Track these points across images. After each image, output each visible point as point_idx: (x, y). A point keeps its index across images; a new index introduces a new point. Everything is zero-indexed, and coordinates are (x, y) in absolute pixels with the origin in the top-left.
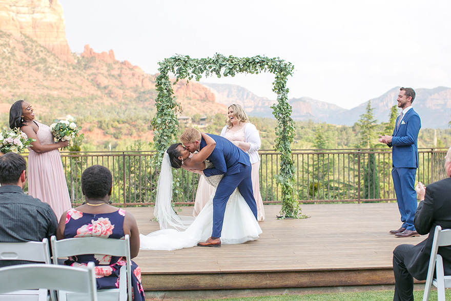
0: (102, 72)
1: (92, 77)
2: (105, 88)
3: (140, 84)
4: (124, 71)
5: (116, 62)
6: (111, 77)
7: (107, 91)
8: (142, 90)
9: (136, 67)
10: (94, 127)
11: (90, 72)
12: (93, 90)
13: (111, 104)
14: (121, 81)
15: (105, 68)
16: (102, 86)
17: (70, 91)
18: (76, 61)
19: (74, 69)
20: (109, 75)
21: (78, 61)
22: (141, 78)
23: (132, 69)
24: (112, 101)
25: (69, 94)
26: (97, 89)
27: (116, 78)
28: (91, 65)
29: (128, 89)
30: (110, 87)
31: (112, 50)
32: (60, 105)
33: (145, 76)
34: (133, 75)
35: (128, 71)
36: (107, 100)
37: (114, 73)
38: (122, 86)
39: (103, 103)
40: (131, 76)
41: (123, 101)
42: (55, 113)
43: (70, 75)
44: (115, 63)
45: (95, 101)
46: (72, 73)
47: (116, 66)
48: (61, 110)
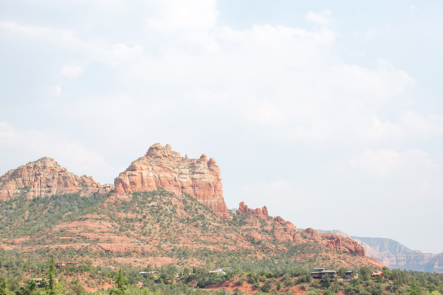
0: (256, 227)
1: (246, 233)
2: (259, 243)
3: (291, 238)
4: (276, 226)
5: (270, 218)
6: (264, 232)
7: (260, 246)
8: (294, 245)
9: (288, 223)
10: (243, 280)
11: (244, 227)
12: (247, 245)
13: (264, 258)
14: (274, 236)
15: (259, 224)
16: (256, 241)
17: (226, 246)
18: (232, 218)
19: (230, 225)
20: (263, 231)
21: (233, 217)
22: (293, 233)
23: (283, 225)
24: (264, 255)
25: (224, 248)
26: (250, 244)
27: (269, 234)
28: (245, 221)
29: (280, 244)
30: (263, 242)
31: (265, 207)
32: (216, 259)
33: (297, 231)
34: (285, 230)
35: (281, 227)
36: (260, 255)
37: (267, 228)
38: (275, 241)
39: (256, 258)
40: (283, 231)
41: (275, 255)
42: (210, 266)
43: (226, 230)
44: (268, 220)
45: (249, 255)
46: (228, 229)
47: (269, 222)
48: (216, 264)
